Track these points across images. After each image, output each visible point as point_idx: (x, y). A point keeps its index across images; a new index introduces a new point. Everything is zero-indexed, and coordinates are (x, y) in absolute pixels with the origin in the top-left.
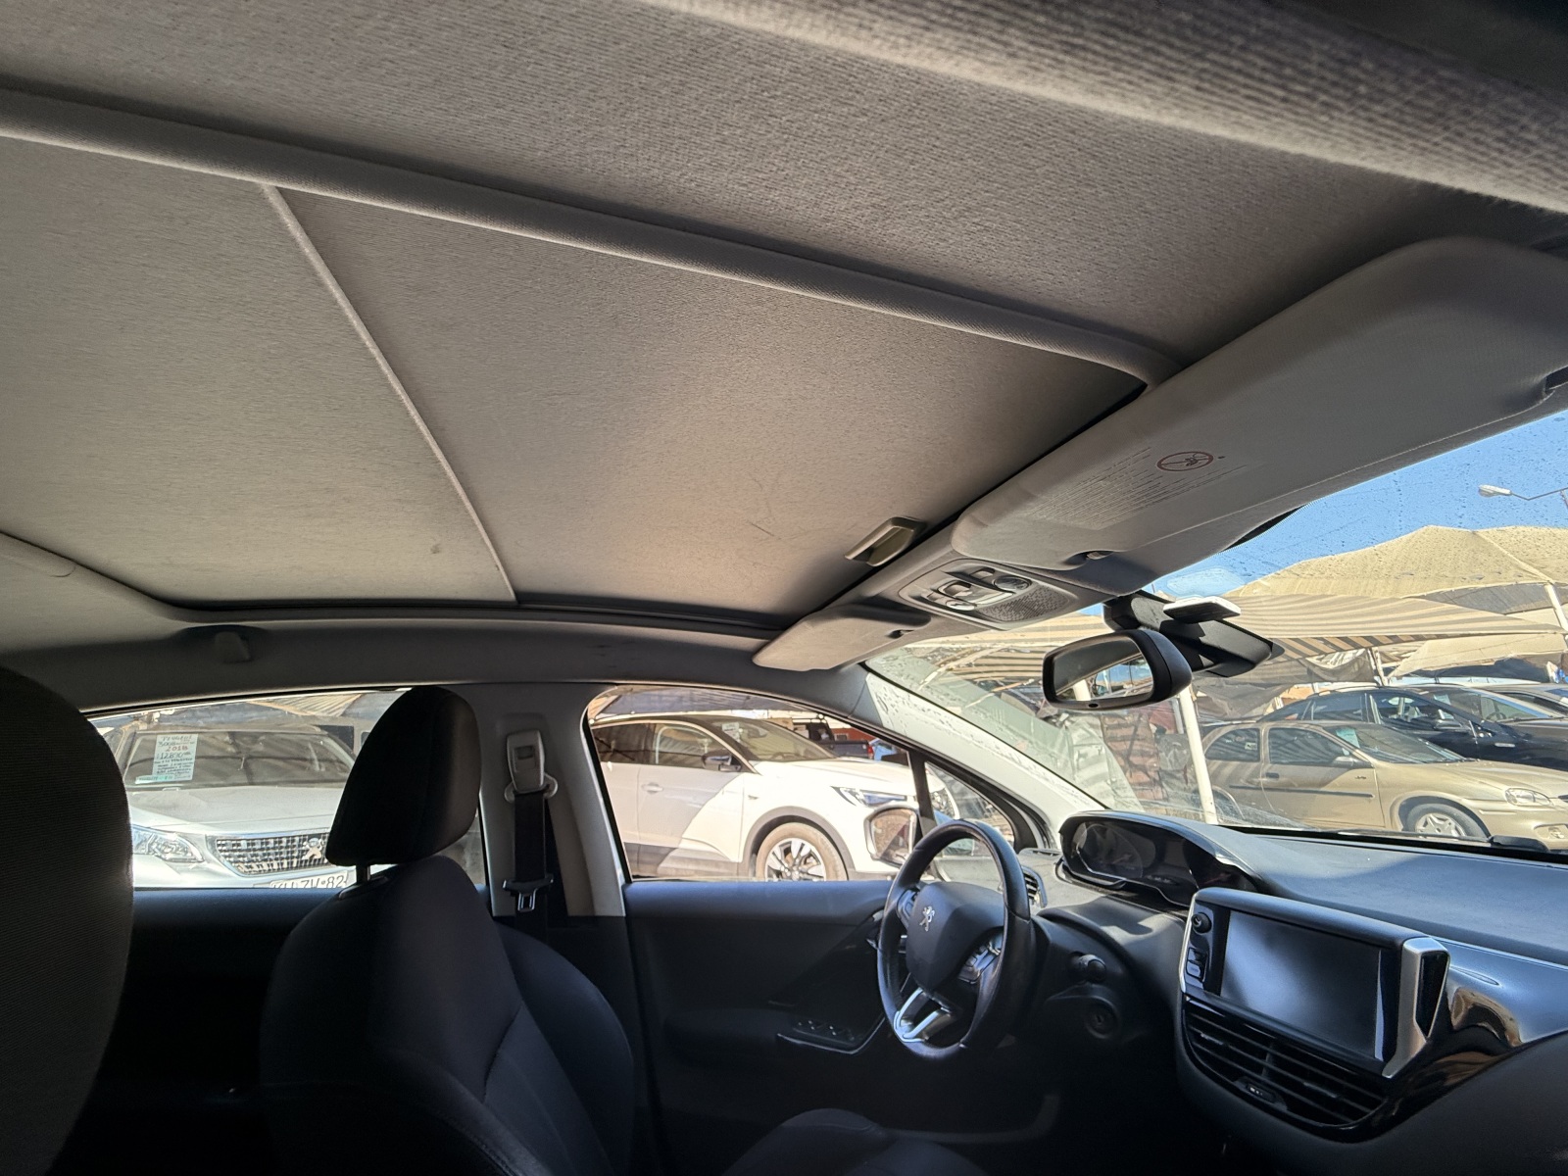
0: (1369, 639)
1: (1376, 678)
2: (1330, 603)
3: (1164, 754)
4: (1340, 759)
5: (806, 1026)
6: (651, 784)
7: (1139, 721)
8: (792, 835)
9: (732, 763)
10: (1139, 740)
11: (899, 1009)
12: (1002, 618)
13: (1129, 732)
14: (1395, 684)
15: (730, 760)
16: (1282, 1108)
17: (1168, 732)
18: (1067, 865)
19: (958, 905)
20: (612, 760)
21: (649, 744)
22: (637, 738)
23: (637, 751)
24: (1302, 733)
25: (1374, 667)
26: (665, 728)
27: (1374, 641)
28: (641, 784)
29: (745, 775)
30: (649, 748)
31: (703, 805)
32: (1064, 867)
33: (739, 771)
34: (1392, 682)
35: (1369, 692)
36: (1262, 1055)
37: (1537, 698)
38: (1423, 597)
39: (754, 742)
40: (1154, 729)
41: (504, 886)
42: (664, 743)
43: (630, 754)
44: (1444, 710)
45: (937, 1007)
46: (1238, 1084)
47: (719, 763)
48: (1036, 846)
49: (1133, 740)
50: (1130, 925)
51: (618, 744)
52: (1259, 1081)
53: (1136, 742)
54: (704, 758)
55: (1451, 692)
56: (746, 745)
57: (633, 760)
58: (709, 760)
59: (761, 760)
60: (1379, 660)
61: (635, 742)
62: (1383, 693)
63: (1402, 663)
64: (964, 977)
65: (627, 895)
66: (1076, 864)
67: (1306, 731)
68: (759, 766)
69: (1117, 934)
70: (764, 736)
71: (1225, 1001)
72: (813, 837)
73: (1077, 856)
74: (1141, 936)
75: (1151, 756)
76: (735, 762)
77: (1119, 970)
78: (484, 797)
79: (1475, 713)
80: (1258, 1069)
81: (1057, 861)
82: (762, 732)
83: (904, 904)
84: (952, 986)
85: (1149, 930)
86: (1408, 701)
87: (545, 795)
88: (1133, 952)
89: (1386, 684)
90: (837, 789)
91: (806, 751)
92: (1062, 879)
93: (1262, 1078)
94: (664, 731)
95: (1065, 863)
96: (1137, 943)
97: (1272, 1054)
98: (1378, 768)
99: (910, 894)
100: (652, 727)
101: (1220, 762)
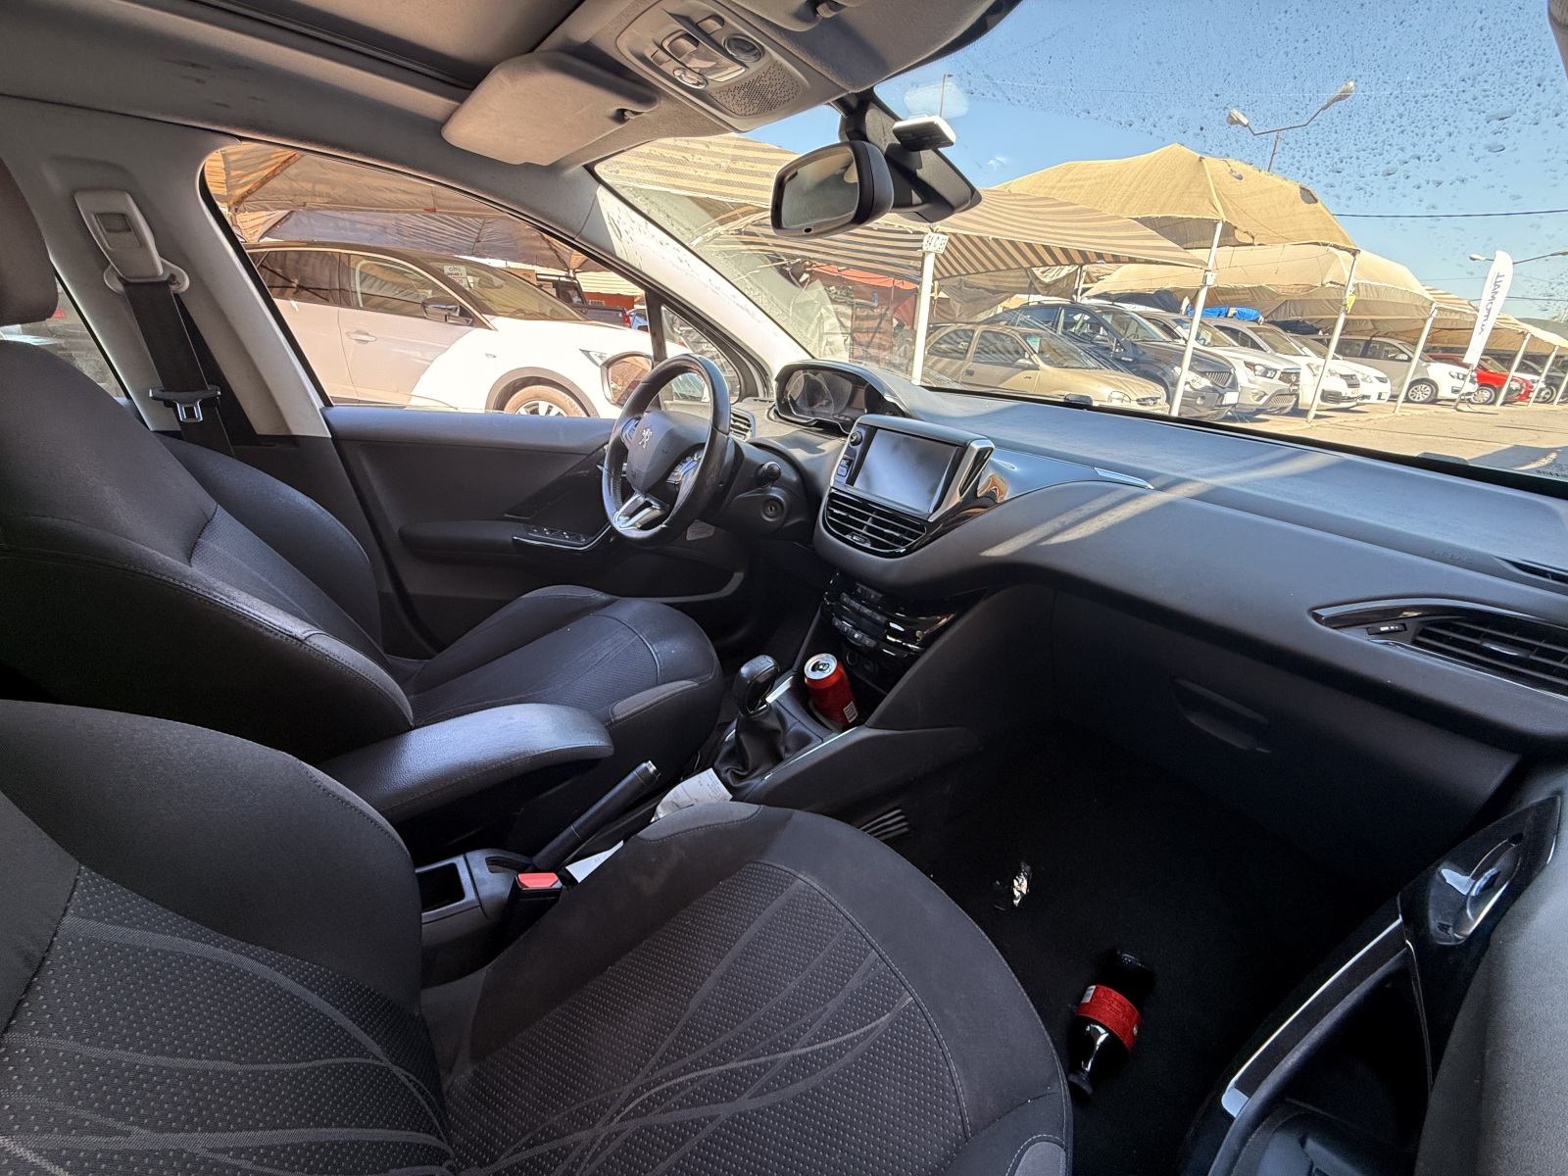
0: (1082, 253)
1: (1074, 297)
2: (1073, 212)
3: (896, 348)
4: (1021, 361)
5: (541, 532)
6: (359, 332)
7: (886, 313)
8: (538, 397)
9: (461, 315)
10: (880, 333)
11: (618, 510)
12: (737, 109)
13: (873, 324)
14: (1085, 301)
15: (458, 310)
16: (868, 545)
17: (905, 328)
18: (777, 409)
19: (673, 426)
20: (296, 296)
21: (344, 279)
22: (327, 273)
23: (330, 290)
24: (1004, 337)
25: (1076, 287)
26: (364, 262)
27: (1085, 258)
28: (344, 330)
29: (478, 332)
30: (347, 288)
31: (432, 362)
32: (776, 412)
33: (471, 325)
34: (1083, 300)
35: (1063, 306)
36: (866, 518)
37: (1165, 325)
38: (1136, 219)
39: (489, 293)
40: (895, 322)
41: (151, 395)
42: (368, 282)
43: (321, 293)
44: (1106, 329)
45: (650, 505)
46: (848, 537)
47: (446, 313)
48: (758, 396)
49: (875, 332)
50: (810, 447)
51: (302, 279)
52: (859, 533)
53: (877, 335)
54: (424, 305)
55: (1115, 313)
56: (479, 296)
57: (326, 301)
58: (430, 308)
59: (498, 315)
60: (1083, 280)
61: (323, 277)
62: (1075, 308)
63: (1095, 285)
64: (672, 480)
65: (329, 418)
66: (785, 408)
67: (1008, 336)
68: (496, 321)
69: (799, 454)
70: (501, 287)
71: (856, 489)
72: (562, 400)
73: (786, 403)
74: (816, 455)
75: (885, 350)
76: (464, 312)
77: (794, 478)
78: (58, 262)
79: (1122, 332)
80: (861, 526)
81: (770, 406)
82: (497, 281)
83: (627, 431)
84: (661, 489)
85: (824, 451)
86: (1087, 318)
87: (173, 288)
88: (808, 467)
89: (1079, 301)
90: (586, 353)
91: (552, 311)
92: (771, 419)
93: (863, 531)
94: (362, 267)
95: (777, 408)
96: (812, 460)
97: (873, 518)
98: (1043, 370)
99: (634, 422)
100: (345, 259)
101: (937, 357)
